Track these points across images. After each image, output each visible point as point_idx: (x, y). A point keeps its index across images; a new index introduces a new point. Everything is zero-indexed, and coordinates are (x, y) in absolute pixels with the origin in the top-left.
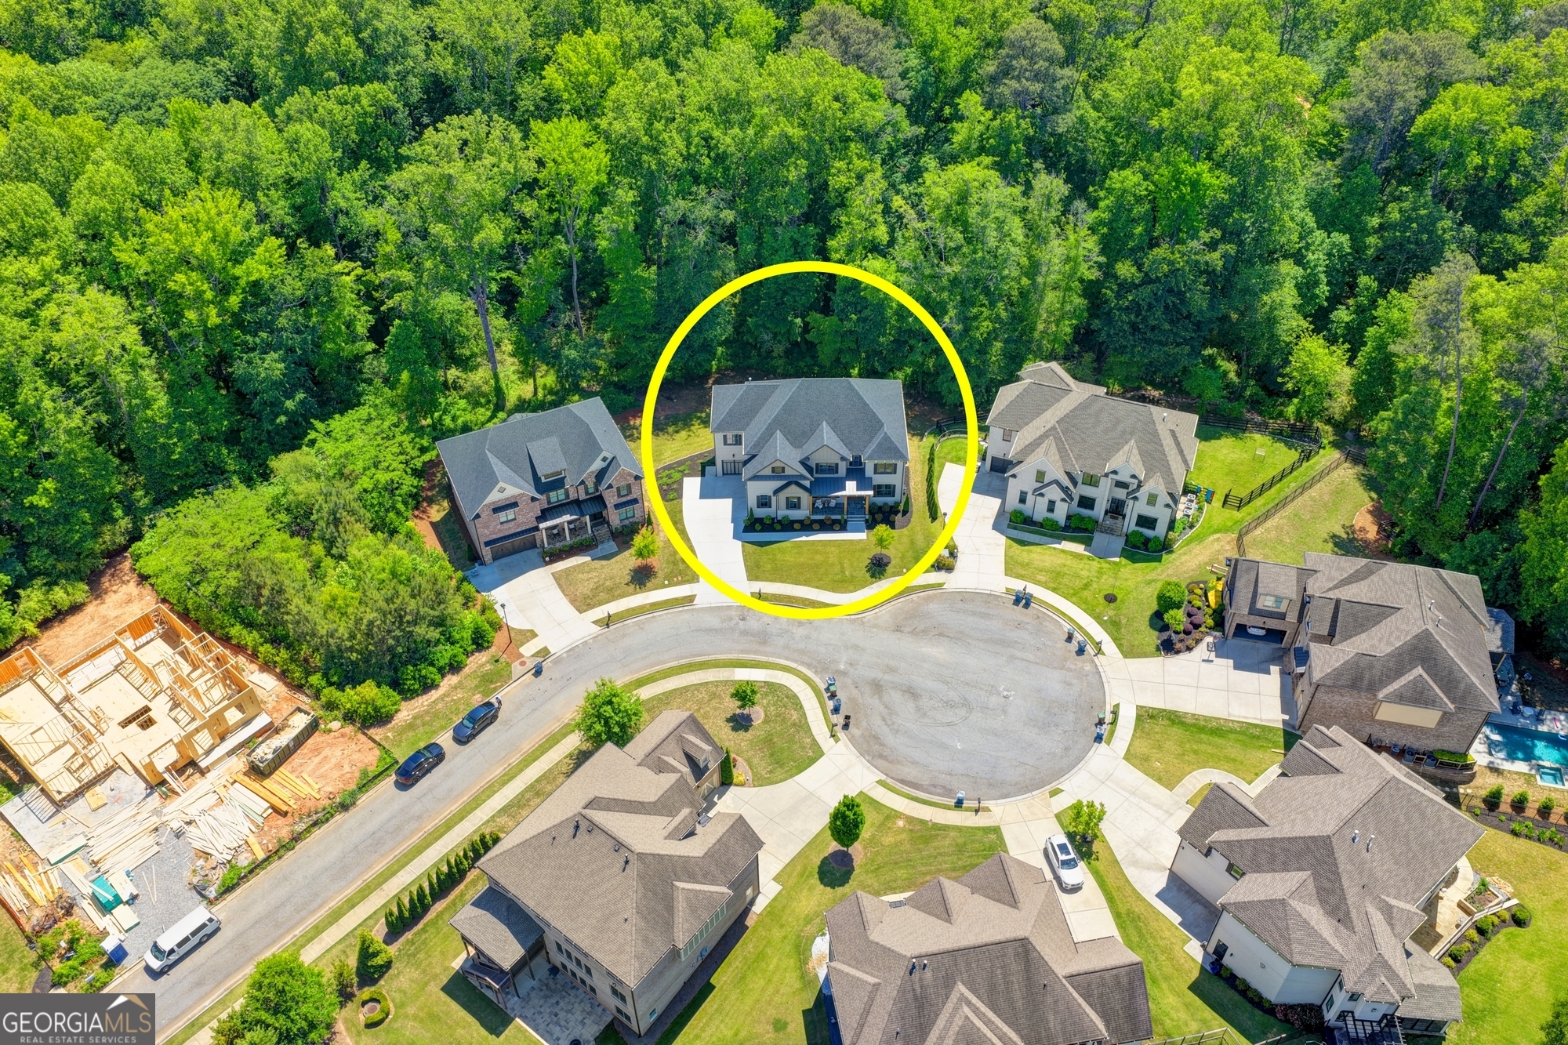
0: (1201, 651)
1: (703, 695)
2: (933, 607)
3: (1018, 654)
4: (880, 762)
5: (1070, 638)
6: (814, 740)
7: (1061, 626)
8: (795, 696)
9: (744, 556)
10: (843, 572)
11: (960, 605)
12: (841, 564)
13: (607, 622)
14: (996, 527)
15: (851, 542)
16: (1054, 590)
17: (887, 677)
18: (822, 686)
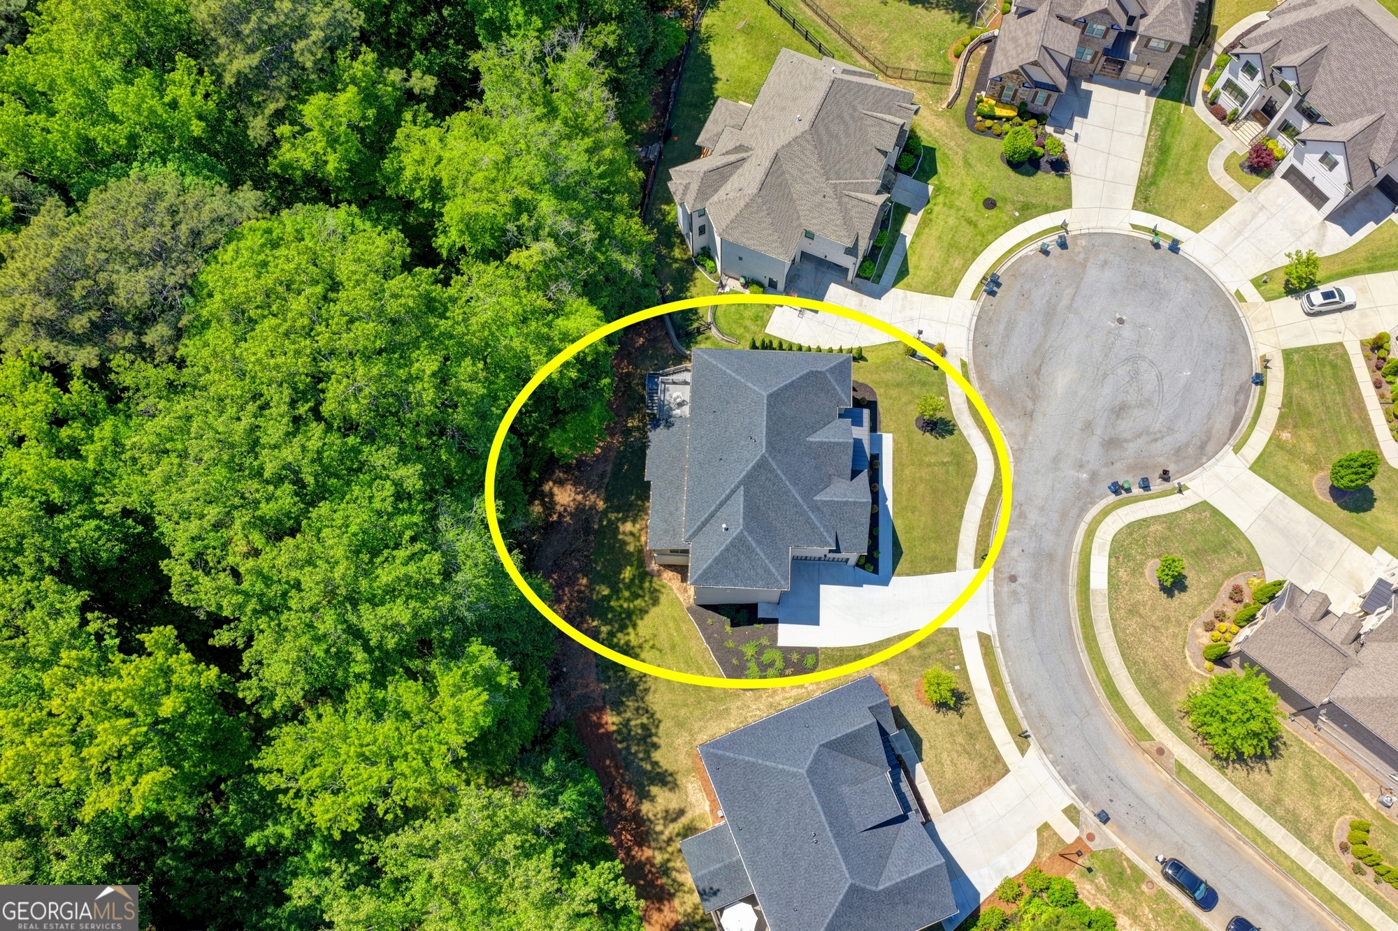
0: (1066, 139)
1: (1133, 624)
2: (996, 376)
3: (1065, 301)
4: (1210, 448)
5: (1045, 252)
6: (1187, 510)
7: (1026, 257)
8: (1129, 526)
9: (915, 574)
10: (944, 464)
11: (994, 348)
12: (929, 465)
13: (1022, 738)
14: (878, 296)
15: (897, 451)
16: (976, 254)
17: (1099, 431)
18: (1112, 498)
